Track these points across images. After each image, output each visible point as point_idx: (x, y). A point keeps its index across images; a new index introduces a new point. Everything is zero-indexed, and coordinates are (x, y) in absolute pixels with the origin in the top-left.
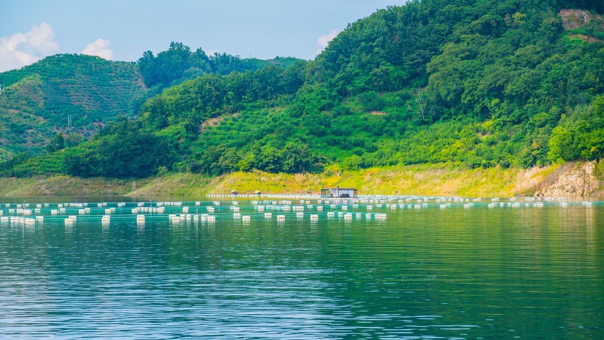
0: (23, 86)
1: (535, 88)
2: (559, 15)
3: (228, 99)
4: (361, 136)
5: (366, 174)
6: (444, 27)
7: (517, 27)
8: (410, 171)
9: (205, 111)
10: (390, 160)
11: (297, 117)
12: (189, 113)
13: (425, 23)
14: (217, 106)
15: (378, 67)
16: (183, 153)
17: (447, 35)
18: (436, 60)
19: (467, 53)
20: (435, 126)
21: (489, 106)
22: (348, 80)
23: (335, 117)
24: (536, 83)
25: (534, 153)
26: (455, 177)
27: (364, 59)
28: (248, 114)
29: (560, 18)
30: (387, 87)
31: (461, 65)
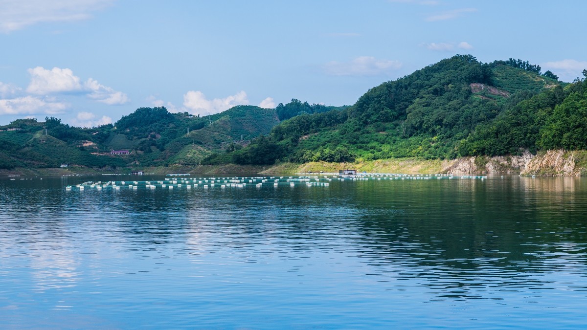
0: (221, 121)
1: (457, 121)
2: (470, 86)
3: (312, 126)
4: (375, 144)
5: (376, 162)
6: (415, 91)
7: (450, 91)
8: (397, 161)
9: (301, 132)
10: (388, 156)
11: (343, 135)
12: (293, 133)
13: (406, 89)
14: (307, 129)
15: (383, 110)
16: (290, 153)
17: (417, 95)
18: (411, 107)
19: (426, 104)
20: (410, 139)
21: (435, 129)
22: (368, 116)
23: (361, 134)
24: (457, 118)
25: (455, 152)
26: (419, 164)
27: (376, 106)
28: (322, 134)
29: (470, 87)
30: (387, 120)
31: (423, 109)
